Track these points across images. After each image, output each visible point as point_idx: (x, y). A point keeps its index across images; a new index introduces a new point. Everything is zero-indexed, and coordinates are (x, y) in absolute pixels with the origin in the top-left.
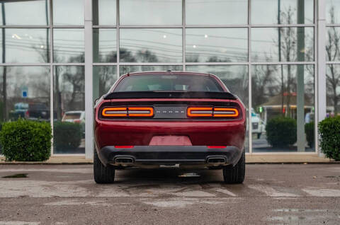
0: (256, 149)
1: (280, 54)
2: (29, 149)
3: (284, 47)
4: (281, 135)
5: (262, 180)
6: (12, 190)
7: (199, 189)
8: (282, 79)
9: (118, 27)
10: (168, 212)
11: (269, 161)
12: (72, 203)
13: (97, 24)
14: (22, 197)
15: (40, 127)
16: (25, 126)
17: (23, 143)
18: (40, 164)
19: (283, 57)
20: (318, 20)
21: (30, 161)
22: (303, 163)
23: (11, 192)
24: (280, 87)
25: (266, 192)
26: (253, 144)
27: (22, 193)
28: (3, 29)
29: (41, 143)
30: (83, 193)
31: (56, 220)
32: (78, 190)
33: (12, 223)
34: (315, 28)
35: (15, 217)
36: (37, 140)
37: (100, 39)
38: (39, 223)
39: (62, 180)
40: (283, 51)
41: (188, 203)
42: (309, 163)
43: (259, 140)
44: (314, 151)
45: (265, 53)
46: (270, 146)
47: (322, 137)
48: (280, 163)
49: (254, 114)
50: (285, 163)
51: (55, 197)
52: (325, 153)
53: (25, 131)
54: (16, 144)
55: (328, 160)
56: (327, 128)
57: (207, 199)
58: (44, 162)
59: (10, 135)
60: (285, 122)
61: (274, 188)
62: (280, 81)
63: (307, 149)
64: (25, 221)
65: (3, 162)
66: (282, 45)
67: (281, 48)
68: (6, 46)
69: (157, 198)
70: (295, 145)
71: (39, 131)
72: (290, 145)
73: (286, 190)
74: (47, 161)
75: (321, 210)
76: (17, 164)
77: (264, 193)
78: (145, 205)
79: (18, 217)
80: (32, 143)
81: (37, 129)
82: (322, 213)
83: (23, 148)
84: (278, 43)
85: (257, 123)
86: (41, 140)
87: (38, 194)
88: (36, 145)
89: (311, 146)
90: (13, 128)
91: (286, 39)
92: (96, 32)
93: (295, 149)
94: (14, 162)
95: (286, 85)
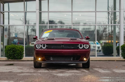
0: (98, 56)
1: (108, 22)
2: (15, 55)
3: (110, 20)
4: (107, 51)
5: (99, 66)
6: (6, 69)
7: (75, 70)
8: (109, 31)
9: (48, 12)
10: (62, 78)
11: (102, 60)
12: (27, 74)
13: (41, 11)
14: (10, 72)
15: (19, 47)
16: (14, 47)
17: (13, 53)
18: (19, 60)
19: (109, 23)
20: (121, 9)
21: (16, 59)
22: (115, 61)
23: (6, 70)
24: (108, 34)
25: (99, 71)
26: (97, 54)
27: (10, 71)
28: (9, 12)
29: (20, 53)
30: (32, 71)
31: (20, 80)
32: (30, 70)
33: (4, 81)
34: (120, 12)
35: (5, 79)
36: (18, 52)
37: (42, 17)
38: (14, 81)
39: (26, 66)
40: (110, 21)
41: (70, 74)
42: (117, 61)
43: (100, 53)
44: (120, 56)
45: (103, 22)
46: (103, 55)
47: (122, 51)
48: (106, 61)
49: (98, 43)
50: (108, 61)
51: (22, 72)
52: (123, 57)
53: (14, 49)
54: (11, 53)
55: (124, 60)
56: (124, 48)
57: (78, 73)
58: (21, 60)
59: (9, 50)
60: (109, 46)
61: (103, 69)
62: (108, 32)
63: (117, 56)
64: (9, 80)
65: (6, 60)
66: (109, 19)
67: (109, 20)
68: (10, 19)
69: (59, 73)
70: (113, 54)
71: (19, 49)
72: (111, 54)
73: (107, 70)
74: (22, 60)
75: (119, 77)
76: (11, 60)
77: (98, 71)
78: (54, 75)
79: (7, 79)
80: (16, 53)
81: (18, 48)
82: (119, 78)
83: (13, 55)
84: (108, 18)
85: (99, 47)
86: (20, 52)
87: (16, 71)
88: (18, 54)
89: (118, 55)
90: (10, 48)
91: (111, 17)
92: (40, 14)
93: (113, 56)
94: (10, 60)
95: (111, 33)
